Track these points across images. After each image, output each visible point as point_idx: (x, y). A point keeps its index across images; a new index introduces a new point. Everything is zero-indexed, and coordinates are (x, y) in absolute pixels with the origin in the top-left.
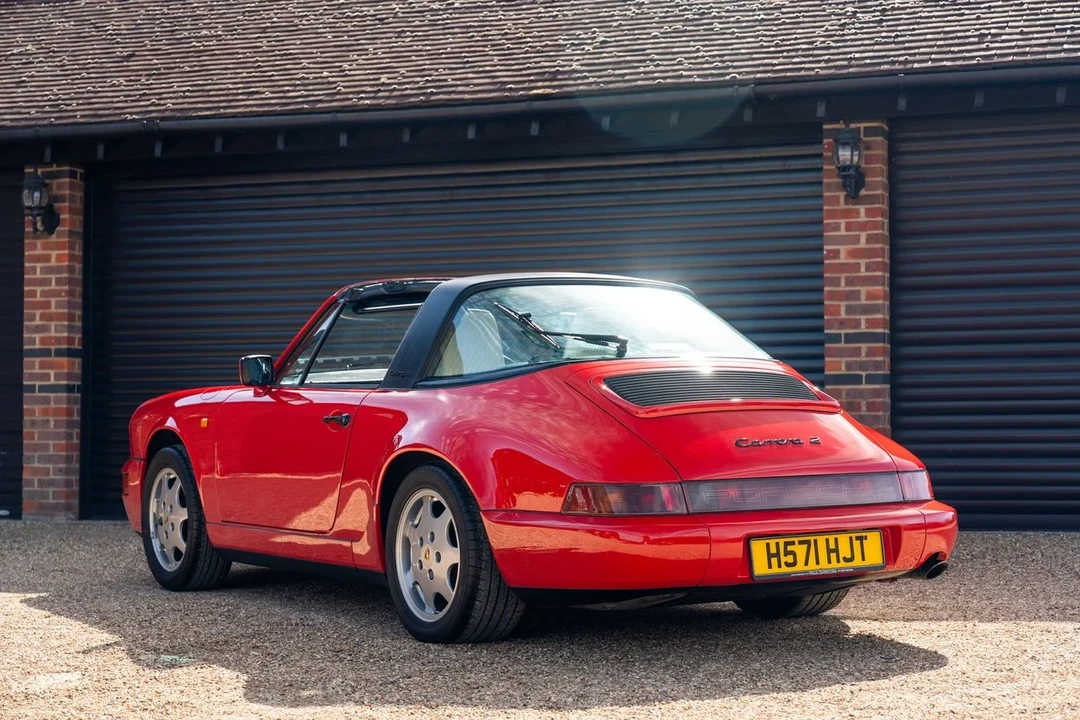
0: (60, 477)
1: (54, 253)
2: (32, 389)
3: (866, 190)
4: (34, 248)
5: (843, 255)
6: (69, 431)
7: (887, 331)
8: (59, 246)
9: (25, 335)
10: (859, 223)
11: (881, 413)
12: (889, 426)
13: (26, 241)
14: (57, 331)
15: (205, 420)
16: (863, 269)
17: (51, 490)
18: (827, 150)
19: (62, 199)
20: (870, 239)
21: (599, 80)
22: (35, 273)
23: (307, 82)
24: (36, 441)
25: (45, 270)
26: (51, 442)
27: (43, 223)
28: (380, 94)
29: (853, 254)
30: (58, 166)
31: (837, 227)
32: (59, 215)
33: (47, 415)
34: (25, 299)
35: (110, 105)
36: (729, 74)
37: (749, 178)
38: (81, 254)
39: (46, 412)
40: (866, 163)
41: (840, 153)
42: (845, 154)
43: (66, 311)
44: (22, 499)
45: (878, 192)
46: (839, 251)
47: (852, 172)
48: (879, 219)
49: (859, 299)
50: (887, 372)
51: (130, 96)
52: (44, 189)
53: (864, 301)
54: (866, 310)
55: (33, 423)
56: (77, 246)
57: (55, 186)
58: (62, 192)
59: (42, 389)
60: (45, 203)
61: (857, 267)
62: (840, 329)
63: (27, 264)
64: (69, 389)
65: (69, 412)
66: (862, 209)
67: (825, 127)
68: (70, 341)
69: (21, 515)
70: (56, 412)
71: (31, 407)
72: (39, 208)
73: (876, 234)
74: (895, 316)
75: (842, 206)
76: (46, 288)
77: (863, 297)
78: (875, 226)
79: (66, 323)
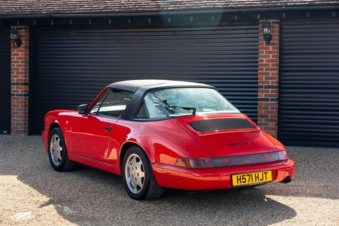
0: (22, 122)
1: (20, 53)
2: (14, 95)
3: (272, 41)
4: (14, 51)
5: (264, 61)
6: (25, 108)
7: (278, 85)
8: (21, 51)
9: (11, 78)
10: (269, 51)
11: (275, 110)
12: (277, 114)
13: (11, 49)
14: (21, 77)
15: (67, 122)
16: (271, 66)
17: (20, 126)
18: (261, 28)
19: (22, 36)
20: (273, 57)
21: (190, 5)
22: (14, 59)
23: (99, 2)
24: (15, 111)
25: (17, 58)
26: (20, 112)
27: (17, 44)
28: (122, 7)
29: (268, 61)
30: (21, 26)
31: (263, 52)
32: (21, 41)
33: (19, 103)
34: (11, 67)
35: (37, 8)
36: (230, 5)
37: (236, 35)
38: (28, 53)
39: (18, 102)
40: (272, 33)
41: (264, 30)
42: (266, 30)
43: (24, 71)
44: (11, 129)
45: (276, 42)
46: (263, 60)
47: (268, 36)
48: (276, 50)
49: (269, 75)
50: (277, 97)
51: (43, 5)
52: (17, 34)
53: (270, 76)
54: (271, 78)
55: (14, 106)
56: (27, 51)
57: (20, 32)
58: (22, 34)
59: (17, 95)
60: (17, 38)
61: (269, 65)
62: (263, 84)
63: (12, 56)
64: (25, 95)
65: (25, 102)
66: (271, 47)
67: (260, 21)
68: (25, 80)
69: (10, 134)
70: (21, 102)
71: (13, 100)
72: (16, 39)
73: (275, 55)
74: (280, 80)
75: (265, 46)
76: (18, 64)
77: (270, 74)
78: (275, 52)
79: (24, 75)
